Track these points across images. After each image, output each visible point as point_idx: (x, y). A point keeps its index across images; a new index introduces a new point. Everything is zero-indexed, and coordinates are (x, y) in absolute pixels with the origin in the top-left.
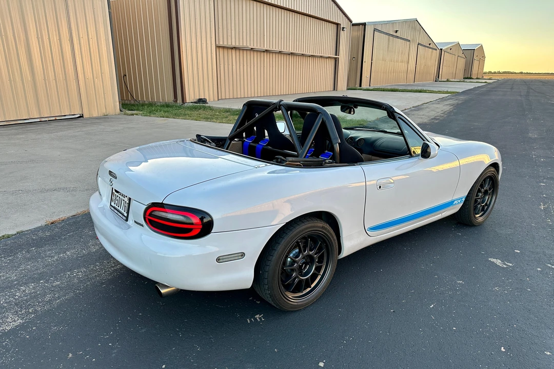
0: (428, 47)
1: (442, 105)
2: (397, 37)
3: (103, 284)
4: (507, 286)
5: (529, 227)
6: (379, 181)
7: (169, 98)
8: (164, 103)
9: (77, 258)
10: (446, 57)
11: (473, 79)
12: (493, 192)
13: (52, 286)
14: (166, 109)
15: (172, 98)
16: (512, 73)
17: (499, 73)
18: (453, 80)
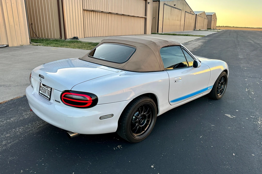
0: (190, 13)
1: (197, 42)
2: (175, 8)
3: (34, 134)
4: (234, 126)
5: (242, 99)
6: (175, 79)
7: (57, 36)
8: (54, 39)
9: (17, 122)
10: (199, 19)
11: (211, 29)
12: (225, 83)
13: (6, 137)
14: (56, 42)
15: (59, 37)
16: (229, 27)
17: (223, 27)
18: (202, 30)
